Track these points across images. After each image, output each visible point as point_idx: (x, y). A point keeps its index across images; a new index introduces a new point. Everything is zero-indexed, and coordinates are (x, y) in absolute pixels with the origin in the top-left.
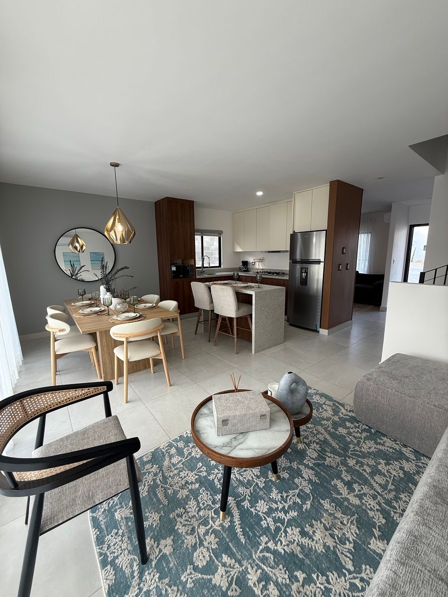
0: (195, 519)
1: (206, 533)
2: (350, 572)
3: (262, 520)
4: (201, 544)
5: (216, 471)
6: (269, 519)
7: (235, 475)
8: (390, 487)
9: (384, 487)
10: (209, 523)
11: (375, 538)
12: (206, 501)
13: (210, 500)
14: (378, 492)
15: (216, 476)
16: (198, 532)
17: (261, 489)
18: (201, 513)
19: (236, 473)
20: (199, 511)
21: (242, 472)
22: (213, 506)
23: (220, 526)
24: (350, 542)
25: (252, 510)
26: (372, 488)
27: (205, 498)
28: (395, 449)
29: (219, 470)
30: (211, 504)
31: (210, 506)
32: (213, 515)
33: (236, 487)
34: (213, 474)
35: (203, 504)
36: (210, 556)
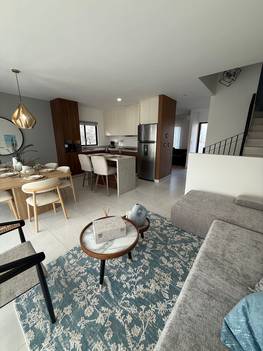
0: (85, 292)
1: (92, 298)
2: (167, 300)
3: (123, 284)
4: (89, 304)
5: (97, 263)
6: (127, 283)
7: (108, 264)
8: (187, 256)
9: (184, 256)
10: (93, 292)
11: (179, 281)
12: (92, 281)
13: (94, 279)
14: (181, 260)
15: (97, 266)
16: (87, 298)
17: (123, 269)
18: (89, 288)
19: (109, 263)
20: (87, 287)
21: (112, 261)
22: (96, 283)
23: (100, 292)
24: (168, 286)
25: (118, 280)
26: (179, 258)
27: (91, 279)
28: (190, 238)
29: (99, 263)
30: (94, 282)
31: (94, 283)
32: (96, 287)
33: (109, 270)
34: (95, 265)
35: (90, 283)
36: (94, 310)
